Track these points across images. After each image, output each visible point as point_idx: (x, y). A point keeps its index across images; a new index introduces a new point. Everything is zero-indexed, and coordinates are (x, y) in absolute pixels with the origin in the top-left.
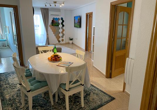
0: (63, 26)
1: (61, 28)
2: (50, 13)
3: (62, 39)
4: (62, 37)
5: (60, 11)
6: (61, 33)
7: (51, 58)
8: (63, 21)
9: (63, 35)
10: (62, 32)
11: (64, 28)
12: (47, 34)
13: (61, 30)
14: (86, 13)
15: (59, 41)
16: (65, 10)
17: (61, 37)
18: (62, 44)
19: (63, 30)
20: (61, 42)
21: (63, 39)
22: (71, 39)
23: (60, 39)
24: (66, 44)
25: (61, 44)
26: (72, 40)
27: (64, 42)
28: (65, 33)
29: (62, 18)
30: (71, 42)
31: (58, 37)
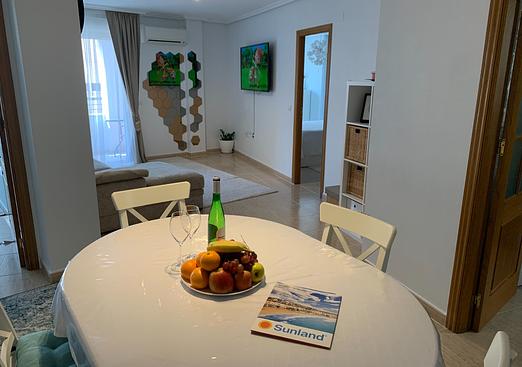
0: (197, 84)
1: (187, 93)
2: (146, 33)
3: (192, 134)
4: (195, 127)
5: (185, 28)
6: (188, 111)
7: (206, 273)
8: (196, 67)
9: (198, 119)
10: (194, 110)
11: (200, 92)
12: (136, 119)
13: (187, 102)
14: (298, 32)
15: (182, 145)
16: (203, 22)
17: (189, 128)
18: (194, 154)
19: (198, 102)
20: (192, 149)
21: (196, 134)
22: (229, 137)
23: (187, 137)
24: (209, 153)
25: (189, 156)
26: (231, 139)
27: (201, 148)
28: (202, 114)
29: (192, 53)
30: (226, 145)
31: (177, 130)
